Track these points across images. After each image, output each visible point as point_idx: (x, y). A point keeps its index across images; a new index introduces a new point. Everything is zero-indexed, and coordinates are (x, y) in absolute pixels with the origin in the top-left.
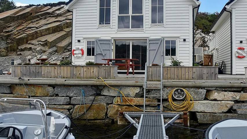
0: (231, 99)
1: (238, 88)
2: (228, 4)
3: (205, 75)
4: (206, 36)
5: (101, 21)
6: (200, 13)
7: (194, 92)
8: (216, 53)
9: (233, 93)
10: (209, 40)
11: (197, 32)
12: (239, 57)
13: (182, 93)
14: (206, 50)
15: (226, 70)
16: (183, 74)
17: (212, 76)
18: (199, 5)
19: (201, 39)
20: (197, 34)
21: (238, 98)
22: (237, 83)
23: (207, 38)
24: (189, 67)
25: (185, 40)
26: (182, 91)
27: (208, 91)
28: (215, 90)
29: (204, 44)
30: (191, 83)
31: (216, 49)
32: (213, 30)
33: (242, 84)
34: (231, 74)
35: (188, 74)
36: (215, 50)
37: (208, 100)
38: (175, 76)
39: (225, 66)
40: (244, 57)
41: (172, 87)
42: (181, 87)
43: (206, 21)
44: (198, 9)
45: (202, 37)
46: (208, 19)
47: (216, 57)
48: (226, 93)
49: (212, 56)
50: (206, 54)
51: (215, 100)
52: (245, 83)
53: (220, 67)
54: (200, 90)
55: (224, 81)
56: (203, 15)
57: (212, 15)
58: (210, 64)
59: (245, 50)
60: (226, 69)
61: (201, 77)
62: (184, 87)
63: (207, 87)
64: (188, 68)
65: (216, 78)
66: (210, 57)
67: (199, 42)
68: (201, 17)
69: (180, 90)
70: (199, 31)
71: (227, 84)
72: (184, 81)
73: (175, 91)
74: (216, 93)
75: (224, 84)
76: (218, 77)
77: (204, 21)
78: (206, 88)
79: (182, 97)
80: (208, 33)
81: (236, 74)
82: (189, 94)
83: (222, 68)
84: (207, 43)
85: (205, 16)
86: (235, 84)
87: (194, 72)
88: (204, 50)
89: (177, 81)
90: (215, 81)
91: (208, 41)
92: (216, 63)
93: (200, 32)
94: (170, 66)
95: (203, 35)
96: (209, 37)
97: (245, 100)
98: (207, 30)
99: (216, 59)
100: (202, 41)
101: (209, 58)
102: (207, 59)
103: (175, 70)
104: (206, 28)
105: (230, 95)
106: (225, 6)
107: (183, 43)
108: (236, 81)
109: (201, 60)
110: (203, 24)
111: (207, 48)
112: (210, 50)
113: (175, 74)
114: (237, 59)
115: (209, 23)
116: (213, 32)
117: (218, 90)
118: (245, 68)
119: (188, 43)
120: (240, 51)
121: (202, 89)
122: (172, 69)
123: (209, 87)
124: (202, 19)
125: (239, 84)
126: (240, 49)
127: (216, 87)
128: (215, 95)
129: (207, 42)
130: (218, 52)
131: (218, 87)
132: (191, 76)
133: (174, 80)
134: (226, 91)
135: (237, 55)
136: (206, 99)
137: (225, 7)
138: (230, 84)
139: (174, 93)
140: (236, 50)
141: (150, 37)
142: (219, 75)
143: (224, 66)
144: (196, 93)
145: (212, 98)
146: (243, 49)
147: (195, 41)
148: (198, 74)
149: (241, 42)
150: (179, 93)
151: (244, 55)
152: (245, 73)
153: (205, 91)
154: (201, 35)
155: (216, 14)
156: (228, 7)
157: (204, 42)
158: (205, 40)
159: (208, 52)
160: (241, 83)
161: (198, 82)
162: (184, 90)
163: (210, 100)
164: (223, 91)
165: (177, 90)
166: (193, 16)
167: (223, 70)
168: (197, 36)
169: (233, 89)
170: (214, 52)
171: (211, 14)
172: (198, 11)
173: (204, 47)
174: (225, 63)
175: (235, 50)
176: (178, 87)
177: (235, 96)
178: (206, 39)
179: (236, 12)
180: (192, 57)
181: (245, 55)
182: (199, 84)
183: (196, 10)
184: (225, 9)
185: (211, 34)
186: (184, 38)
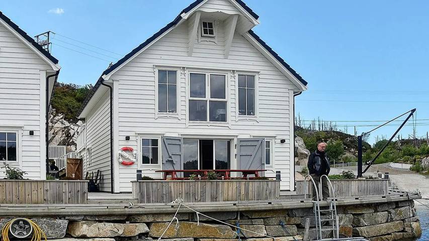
0: (110, 234)
1: (120, 215)
2: (106, 73)
3: (66, 194)
4: (72, 126)
6: (63, 85)
7: (48, 224)
8: (88, 157)
9: (112, 224)
10: (76, 133)
11: (57, 118)
12: (123, 164)
13: (27, 226)
14: (71, 151)
15: (103, 185)
16: (27, 194)
17: (78, 197)
18: (58, 72)
19: (63, 131)
20: (56, 123)
21: (120, 232)
22: (119, 209)
23: (74, 129)
24: (37, 181)
25: (32, 133)
26: (26, 223)
27: (72, 223)
28: (83, 220)
29: (68, 140)
30: (41, 209)
31: (88, 149)
32: (82, 116)
33: (126, 209)
34: (112, 192)
35: (36, 194)
36: (86, 151)
37: (72, 237)
38: (14, 197)
39: (103, 179)
40: (132, 163)
41: (8, 216)
42: (24, 216)
43: (71, 99)
44: (56, 78)
45: (65, 128)
46: (75, 96)
47: (88, 163)
48: (101, 225)
49: (81, 160)
50: (71, 157)
51: (84, 237)
52: (131, 208)
53: (94, 181)
54: (58, 221)
55: (98, 205)
56: (67, 88)
57: (82, 89)
58: (74, 176)
59: (134, 152)
60: (103, 183)
61: (58, 199)
62: (30, 217)
63: (69, 216)
64: (36, 184)
65: (84, 200)
66: (78, 163)
67: (60, 137)
68: (63, 92)
69: (22, 221)
70: (60, 118)
71: (102, 209)
72: (29, 205)
73: (15, 223)
74: (85, 226)
75: (98, 210)
76: (89, 198)
77: (68, 100)
78: (67, 218)
79: (27, 233)
80: (74, 121)
81: (121, 193)
82: (39, 228)
83: (98, 182)
84: (73, 138)
85: (70, 92)
86: (116, 210)
87: (47, 190)
88: (68, 151)
89: (17, 205)
90: (84, 205)
91: (74, 134)
92: (87, 173)
93: (62, 118)
94: (5, 179)
95: (67, 124)
96: (76, 128)
97: (132, 235)
98: (73, 116)
99: (88, 166)
100: (64, 135)
101: (76, 164)
102: (72, 166)
103: (12, 186)
104: (72, 112)
105: (109, 226)
106: (102, 75)
108: (116, 205)
109: (63, 168)
110: (67, 105)
111: (73, 148)
112: (78, 151)
113: (14, 193)
114: (122, 167)
115: (76, 104)
116: (83, 120)
117: (88, 220)
118: (132, 182)
119: (37, 139)
120: (124, 154)
121: (60, 218)
122: (8, 184)
123: (72, 216)
124: (65, 95)
125: (122, 210)
126: (126, 150)
127: (85, 216)
128: (83, 228)
129: (73, 136)
130: (90, 154)
131: (88, 215)
132: (41, 197)
133: (11, 205)
134: (100, 221)
135: (121, 160)
136: (68, 235)
137: (101, 77)
138: (107, 210)
139: (12, 227)
140: (120, 152)
142: (89, 194)
143: (100, 179)
144: (51, 227)
145: (78, 233)
146: (131, 150)
147: (53, 134)
148: (54, 193)
149: (128, 138)
150: (21, 227)
151: (132, 159)
152: (133, 190)
153: (66, 222)
154: (62, 124)
155: (89, 88)
156: (106, 78)
157: (69, 136)
158: (70, 133)
159: (75, 153)
160: (125, 207)
161: (54, 208)
162: (29, 221)
163: (75, 238)
164: (97, 221)
165: (17, 222)
166: (47, 90)
167: (98, 184)
168: (56, 125)
169: (112, 219)
170: (84, 154)
171: (80, 87)
172: (55, 82)
173: (68, 145)
174: (102, 173)
175: (117, 151)
176: (20, 216)
177: (116, 230)
178: (72, 132)
179: (121, 87)
180: (45, 163)
181: (134, 160)
182: (54, 211)
183: (52, 80)
184: (101, 81)
185: (79, 123)
186: (32, 130)
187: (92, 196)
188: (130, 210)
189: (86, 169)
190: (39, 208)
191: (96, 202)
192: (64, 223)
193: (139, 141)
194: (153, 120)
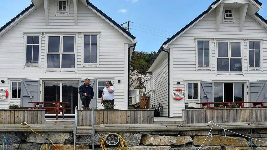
0: (168, 143)
1: (175, 131)
2: (165, 43)
3: (140, 118)
4: (143, 77)
5: (28, 60)
6: (137, 52)
7: (129, 137)
8: (153, 95)
9: (169, 137)
10: (146, 81)
11: (134, 72)
12: (176, 99)
13: (116, 138)
14: (142, 92)
15: (163, 112)
16: (116, 118)
17: (148, 120)
18: (135, 44)
19: (138, 80)
20: (133, 75)
21: (174, 142)
22: (174, 127)
23: (144, 78)
24: (123, 111)
25: (119, 81)
26: (115, 136)
27: (144, 136)
28: (151, 134)
29: (141, 86)
30: (125, 127)
31: (153, 91)
32: (150, 70)
33: (179, 127)
34: (168, 117)
35: (122, 118)
36: (152, 92)
37: (144, 145)
38: (108, 120)
39: (163, 109)
40: (181, 99)
41: (104, 132)
42: (114, 132)
43: (143, 61)
44: (134, 48)
45: (139, 78)
46: (145, 59)
47: (153, 99)
48: (162, 137)
49: (149, 97)
50: (142, 96)
51: (151, 145)
52: (182, 126)
53: (157, 110)
54: (135, 135)
55: (161, 125)
56: (140, 54)
57: (149, 55)
58: (145, 107)
59: (183, 92)
60: (163, 111)
61: (136, 121)
62: (118, 132)
63: (142, 132)
64: (122, 112)
65: (152, 122)
67: (136, 84)
68: (138, 57)
69: (113, 135)
70: (136, 72)
71: (163, 127)
72: (118, 125)
73: (108, 136)
74: (152, 138)
75: (161, 128)
76: (155, 120)
77: (141, 61)
78: (141, 133)
79: (116, 143)
80: (145, 73)
81: (174, 117)
82: (124, 140)
83: (159, 110)
84: (144, 84)
85: (142, 56)
86: (172, 128)
87: (129, 116)
88: (141, 92)
89: (110, 125)
90: (152, 125)
91: (144, 82)
92: (153, 105)
93: (137, 72)
94: (103, 109)
95: (140, 76)
96: (145, 78)
97: (182, 144)
98: (144, 71)
99: (153, 101)
100: (138, 82)
101: (146, 100)
102: (143, 101)
103: (107, 114)
104: (143, 69)
105: (166, 139)
106: (163, 45)
107: (118, 84)
108: (172, 125)
109: (138, 102)
110: (140, 64)
111: (144, 90)
112: (147, 92)
113: (109, 118)
114: (175, 101)
115: (146, 63)
116: (150, 73)
117: (154, 134)
118: (182, 110)
119: (122, 85)
120: (177, 93)
121: (137, 133)
122: (105, 112)
123: (144, 132)
124: (139, 59)
125: (176, 128)
126: (177, 90)
127: (152, 132)
128: (151, 140)
129: (144, 83)
130: (154, 93)
131: (154, 131)
132: (125, 121)
133: (106, 125)
134: (162, 135)
135: (174, 97)
136: (141, 144)
137: (162, 47)
138: (166, 128)
139: (107, 139)
140: (174, 92)
141: (81, 78)
142: (155, 118)
143: (161, 109)
144: (131, 138)
145: (147, 143)
146: (181, 90)
147: (132, 82)
148: (133, 118)
149: (179, 83)
150: (112, 139)
151: (181, 96)
152: (183, 115)
153: (140, 135)
154: (137, 75)
155: (153, 54)
156: (165, 47)
157: (141, 83)
158: (142, 81)
159: (145, 93)
160: (178, 126)
161: (133, 127)
162: (118, 135)
163: (146, 145)
164: (160, 135)
165: (110, 136)
166: (129, 55)
167: (160, 112)
168: (133, 77)
169: (169, 133)
170: (151, 94)
171: (148, 54)
172: (134, 50)
173: (140, 89)
174: (162, 105)
175: (172, 91)
176: (112, 132)
177: (171, 141)
178: (143, 80)
179: (174, 52)
180: (127, 100)
181: (183, 97)
182: (133, 129)
183: (131, 49)
184: (162, 49)
185: (148, 75)
186: (119, 79)
187: (156, 119)
188: (181, 128)
189: (152, 102)
190: (124, 127)
191: (159, 123)
192: (139, 136)
193: (186, 85)
194: (195, 72)
